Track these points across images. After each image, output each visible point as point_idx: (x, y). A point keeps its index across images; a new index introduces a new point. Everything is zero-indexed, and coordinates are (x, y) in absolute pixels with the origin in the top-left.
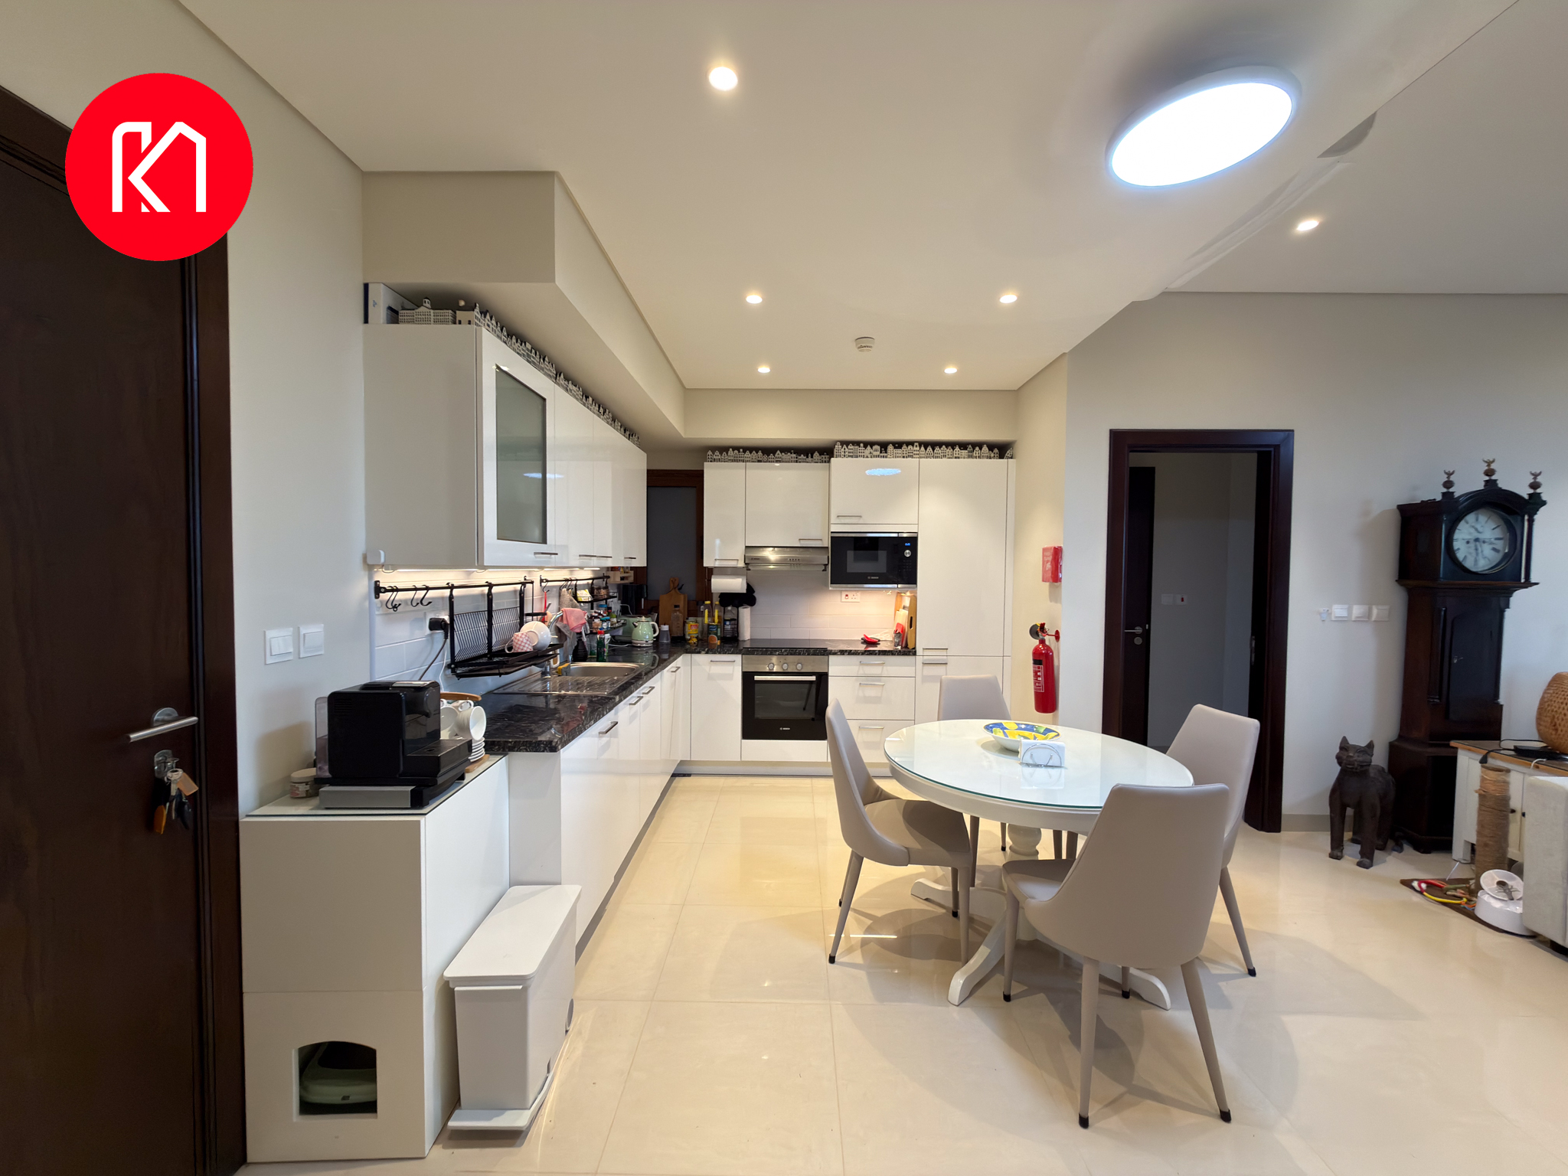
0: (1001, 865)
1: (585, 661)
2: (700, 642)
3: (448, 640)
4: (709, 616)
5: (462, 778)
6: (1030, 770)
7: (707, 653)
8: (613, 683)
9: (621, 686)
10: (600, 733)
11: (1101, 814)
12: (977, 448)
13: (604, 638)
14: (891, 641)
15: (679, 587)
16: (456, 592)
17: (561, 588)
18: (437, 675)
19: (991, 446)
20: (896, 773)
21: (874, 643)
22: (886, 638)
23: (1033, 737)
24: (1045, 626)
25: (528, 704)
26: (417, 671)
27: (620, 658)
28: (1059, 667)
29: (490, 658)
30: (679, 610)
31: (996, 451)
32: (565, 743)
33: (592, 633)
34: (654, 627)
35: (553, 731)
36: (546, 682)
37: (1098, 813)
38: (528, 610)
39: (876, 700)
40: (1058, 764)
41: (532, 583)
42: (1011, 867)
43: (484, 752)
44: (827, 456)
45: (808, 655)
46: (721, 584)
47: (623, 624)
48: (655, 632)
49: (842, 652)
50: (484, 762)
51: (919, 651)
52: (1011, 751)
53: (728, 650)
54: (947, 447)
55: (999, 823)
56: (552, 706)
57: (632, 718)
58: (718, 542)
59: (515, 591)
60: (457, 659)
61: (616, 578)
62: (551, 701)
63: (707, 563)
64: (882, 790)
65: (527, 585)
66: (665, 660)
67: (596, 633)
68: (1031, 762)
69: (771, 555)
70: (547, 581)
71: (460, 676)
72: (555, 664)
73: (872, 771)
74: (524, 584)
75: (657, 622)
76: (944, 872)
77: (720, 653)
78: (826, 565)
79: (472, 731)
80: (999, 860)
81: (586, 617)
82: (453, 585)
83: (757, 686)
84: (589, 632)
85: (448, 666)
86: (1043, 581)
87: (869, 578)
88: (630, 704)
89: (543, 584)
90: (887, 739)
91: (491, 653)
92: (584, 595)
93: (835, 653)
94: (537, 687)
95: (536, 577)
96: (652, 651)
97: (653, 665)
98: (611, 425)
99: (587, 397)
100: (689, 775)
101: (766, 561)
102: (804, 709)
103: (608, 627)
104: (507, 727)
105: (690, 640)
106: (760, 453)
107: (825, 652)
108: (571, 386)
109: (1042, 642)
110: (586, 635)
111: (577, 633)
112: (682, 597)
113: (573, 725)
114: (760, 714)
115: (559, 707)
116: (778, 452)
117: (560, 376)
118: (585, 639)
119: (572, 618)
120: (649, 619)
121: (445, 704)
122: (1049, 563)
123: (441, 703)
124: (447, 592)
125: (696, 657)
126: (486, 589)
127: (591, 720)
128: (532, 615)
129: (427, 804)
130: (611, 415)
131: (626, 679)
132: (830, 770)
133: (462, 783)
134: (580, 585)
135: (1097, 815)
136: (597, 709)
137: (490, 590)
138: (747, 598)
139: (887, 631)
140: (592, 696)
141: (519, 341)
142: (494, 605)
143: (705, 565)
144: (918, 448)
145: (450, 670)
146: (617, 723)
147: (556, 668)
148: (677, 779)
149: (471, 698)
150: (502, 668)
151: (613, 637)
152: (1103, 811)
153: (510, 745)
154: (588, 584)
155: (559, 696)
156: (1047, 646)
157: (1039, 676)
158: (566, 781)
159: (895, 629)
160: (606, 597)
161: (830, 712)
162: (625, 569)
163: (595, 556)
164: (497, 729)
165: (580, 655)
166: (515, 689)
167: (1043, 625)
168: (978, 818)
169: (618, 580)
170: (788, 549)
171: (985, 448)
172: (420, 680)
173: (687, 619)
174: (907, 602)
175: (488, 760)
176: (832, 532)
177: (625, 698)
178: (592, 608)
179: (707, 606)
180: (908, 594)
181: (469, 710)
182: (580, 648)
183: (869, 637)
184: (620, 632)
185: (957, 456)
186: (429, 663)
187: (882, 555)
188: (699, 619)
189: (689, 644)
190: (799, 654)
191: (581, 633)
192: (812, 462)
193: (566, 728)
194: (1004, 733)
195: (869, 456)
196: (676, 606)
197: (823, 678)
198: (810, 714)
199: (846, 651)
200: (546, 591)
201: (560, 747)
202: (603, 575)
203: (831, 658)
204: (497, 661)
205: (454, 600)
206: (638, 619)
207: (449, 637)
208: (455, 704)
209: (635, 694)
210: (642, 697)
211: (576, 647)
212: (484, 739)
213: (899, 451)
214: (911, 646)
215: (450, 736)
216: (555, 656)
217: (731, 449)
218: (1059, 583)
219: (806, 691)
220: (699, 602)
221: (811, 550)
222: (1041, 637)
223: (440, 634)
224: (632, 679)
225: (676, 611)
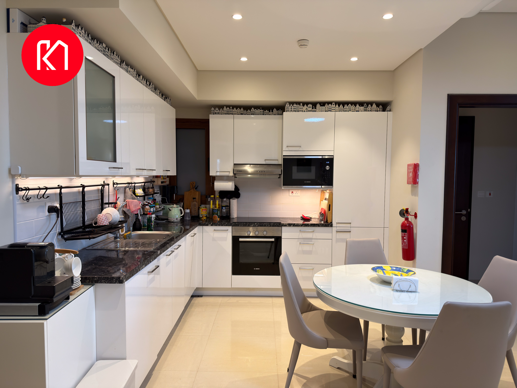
0: (381, 348)
1: (140, 230)
2: (208, 219)
3: (59, 219)
4: (213, 204)
5: (68, 298)
6: (398, 293)
7: (212, 225)
8: (157, 243)
9: (161, 245)
10: (148, 272)
11: (438, 319)
12: (370, 105)
13: (152, 217)
14: (318, 218)
15: (196, 187)
16: (63, 190)
17: (125, 188)
18: (53, 239)
19: (378, 104)
20: (320, 295)
21: (308, 219)
22: (315, 216)
23: (400, 274)
24: (409, 210)
25: (106, 255)
26: (41, 237)
27: (162, 229)
28: (416, 234)
29: (84, 229)
30: (195, 201)
31: (381, 107)
32: (128, 278)
33: (144, 214)
34: (181, 210)
35: (121, 271)
36: (117, 243)
37: (436, 318)
38: (106, 201)
39: (310, 253)
40: (414, 290)
41: (108, 185)
42: (386, 349)
43: (80, 283)
44: (281, 111)
45: (270, 226)
46: (219, 186)
47: (163, 208)
48: (181, 213)
49: (290, 225)
50: (80, 289)
51: (334, 224)
52: (386, 283)
53: (224, 224)
54: (352, 105)
55: (381, 324)
56: (121, 257)
57: (168, 263)
58: (218, 161)
59: (98, 190)
60: (65, 229)
61: (158, 182)
62: (120, 254)
63: (212, 173)
64: (312, 305)
65: (105, 186)
66: (188, 229)
67: (147, 214)
68: (398, 289)
69: (249, 169)
70: (117, 184)
71: (66, 239)
72: (122, 232)
73: (306, 294)
74: (103, 186)
75: (183, 208)
76: (348, 352)
77: (219, 225)
78: (280, 175)
79: (74, 271)
80: (380, 345)
81: (141, 205)
82: (61, 186)
83: (241, 244)
84: (142, 214)
85: (60, 234)
86: (408, 183)
87: (305, 182)
88: (167, 255)
89: (115, 186)
90: (315, 275)
91: (84, 226)
92: (140, 192)
93: (285, 225)
94: (112, 246)
95: (110, 181)
96: (180, 224)
97: (180, 232)
98: (154, 92)
99: (139, 76)
100: (201, 296)
101: (246, 173)
102: (268, 257)
103: (154, 211)
104: (94, 269)
105: (202, 217)
106: (242, 109)
107: (280, 225)
108: (129, 69)
109: (407, 219)
110: (141, 215)
111: (136, 214)
112: (198, 193)
113: (133, 267)
114: (243, 260)
115: (125, 257)
116: (253, 108)
117: (123, 63)
118: (140, 218)
119: (132, 206)
120: (178, 206)
121: (57, 256)
122: (411, 173)
123: (55, 255)
124: (58, 191)
125: (205, 228)
126: (81, 189)
127: (143, 265)
128: (109, 203)
129: (48, 313)
130: (153, 86)
131: (164, 241)
132: (281, 293)
133: (68, 301)
134: (137, 186)
135: (436, 319)
136: (147, 258)
137: (83, 189)
138: (235, 194)
139: (316, 212)
140: (144, 251)
141: (98, 42)
142: (86, 198)
143: (210, 175)
144: (334, 106)
145: (60, 236)
146: (158, 266)
147: (123, 235)
148: (195, 299)
149: (73, 252)
150: (91, 235)
151: (157, 216)
152: (439, 317)
153: (95, 279)
154: (142, 185)
155: (125, 251)
156: (410, 222)
157: (405, 239)
158: (129, 300)
159: (320, 212)
160: (152, 193)
161: (282, 259)
162: (164, 177)
163: (146, 170)
164: (88, 270)
165: (137, 226)
166: (99, 247)
167: (407, 210)
168: (369, 321)
169: (160, 183)
170: (259, 166)
171: (374, 106)
172: (43, 242)
173: (201, 206)
174: (327, 196)
175: (83, 288)
176: (284, 156)
177: (163, 252)
178: (144, 200)
179: (212, 199)
180: (328, 191)
181: (72, 259)
182: (137, 223)
183: (305, 216)
184: (161, 213)
185: (358, 110)
186: (48, 232)
187: (313, 168)
188: (208, 206)
189: (202, 220)
190: (265, 226)
191: (138, 214)
192: (272, 114)
193: (129, 269)
194: (383, 272)
195: (306, 110)
196: (194, 198)
197: (278, 240)
198: (271, 261)
199: (292, 224)
200: (116, 190)
201: (125, 280)
202: (151, 181)
203: (284, 228)
204: (88, 231)
205: (63, 195)
206: (172, 206)
207: (60, 217)
208: (63, 256)
209: (170, 249)
210: (174, 251)
211: (135, 223)
212: (80, 276)
213: (323, 107)
214: (329, 221)
215: (60, 274)
216: (122, 227)
217: (225, 107)
218: (417, 185)
219: (269, 247)
220: (208, 196)
221: (272, 166)
222: (406, 216)
223: (54, 215)
224: (168, 240)
225: (194, 201)
